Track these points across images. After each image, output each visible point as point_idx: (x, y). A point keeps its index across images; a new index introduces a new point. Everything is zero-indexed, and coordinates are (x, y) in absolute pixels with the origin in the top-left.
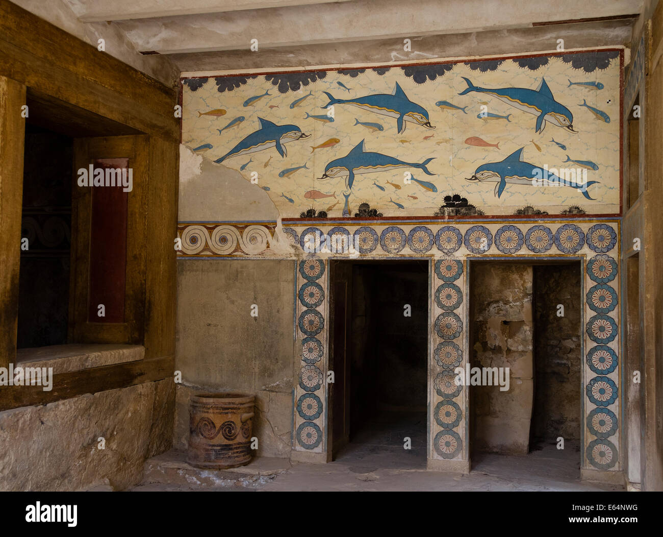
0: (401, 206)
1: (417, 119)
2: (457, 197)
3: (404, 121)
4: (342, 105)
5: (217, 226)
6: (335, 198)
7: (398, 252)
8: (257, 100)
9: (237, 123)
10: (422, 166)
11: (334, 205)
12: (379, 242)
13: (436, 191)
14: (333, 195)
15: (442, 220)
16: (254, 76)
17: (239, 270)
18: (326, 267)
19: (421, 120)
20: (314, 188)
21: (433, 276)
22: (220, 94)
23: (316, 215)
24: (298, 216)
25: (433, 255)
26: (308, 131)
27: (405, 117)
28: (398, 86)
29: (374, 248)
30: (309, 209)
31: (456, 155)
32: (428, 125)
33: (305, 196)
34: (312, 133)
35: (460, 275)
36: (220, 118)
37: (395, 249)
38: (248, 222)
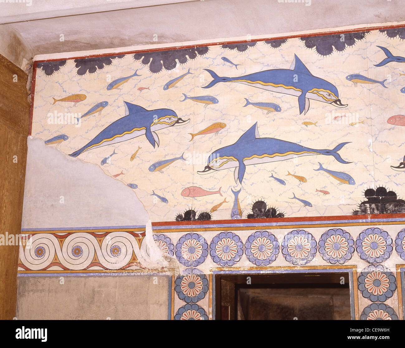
0: (307, 204)
1: (323, 97)
2: (381, 190)
3: (307, 100)
4: (228, 83)
5: (70, 234)
6: (221, 195)
7: (306, 263)
8: (123, 82)
9: (99, 109)
10: (334, 153)
11: (221, 204)
12: (280, 251)
13: (354, 183)
14: (219, 192)
15: (364, 221)
16: (121, 55)
17: (96, 290)
18: (211, 284)
19: (328, 97)
20: (193, 183)
21: (355, 292)
22: (79, 77)
23: (196, 218)
24: (172, 218)
25: (355, 266)
26: (186, 115)
27: (308, 95)
28: (297, 60)
29: (274, 258)
30: (188, 210)
31: (376, 138)
32: (338, 103)
33: (183, 194)
34: (191, 117)
35: (393, 292)
36: (78, 103)
37: (303, 259)
38: (109, 228)
